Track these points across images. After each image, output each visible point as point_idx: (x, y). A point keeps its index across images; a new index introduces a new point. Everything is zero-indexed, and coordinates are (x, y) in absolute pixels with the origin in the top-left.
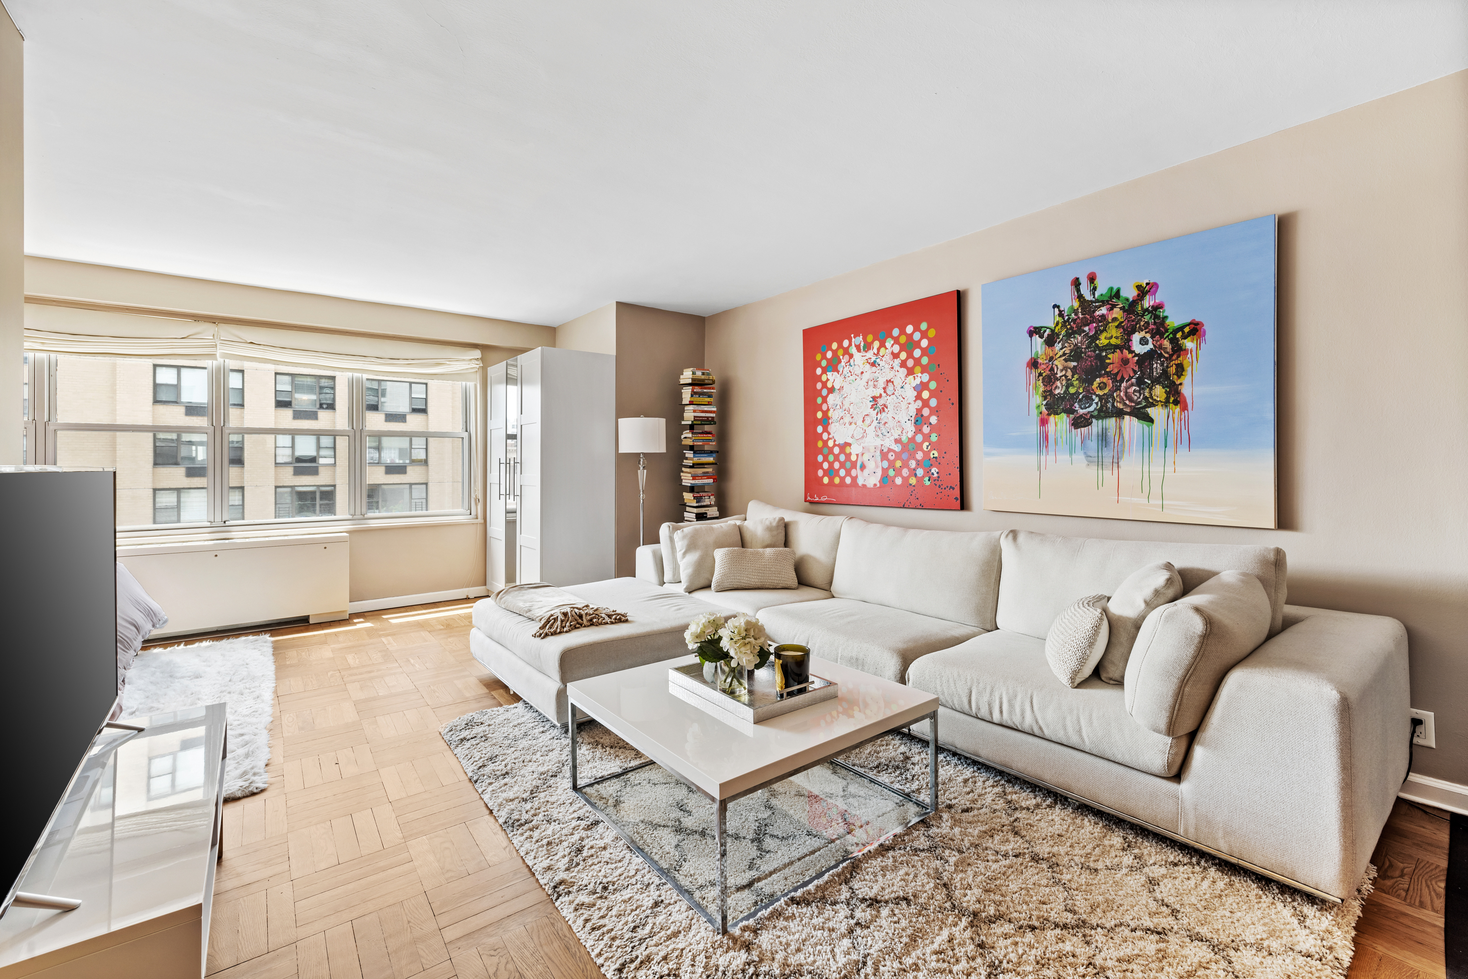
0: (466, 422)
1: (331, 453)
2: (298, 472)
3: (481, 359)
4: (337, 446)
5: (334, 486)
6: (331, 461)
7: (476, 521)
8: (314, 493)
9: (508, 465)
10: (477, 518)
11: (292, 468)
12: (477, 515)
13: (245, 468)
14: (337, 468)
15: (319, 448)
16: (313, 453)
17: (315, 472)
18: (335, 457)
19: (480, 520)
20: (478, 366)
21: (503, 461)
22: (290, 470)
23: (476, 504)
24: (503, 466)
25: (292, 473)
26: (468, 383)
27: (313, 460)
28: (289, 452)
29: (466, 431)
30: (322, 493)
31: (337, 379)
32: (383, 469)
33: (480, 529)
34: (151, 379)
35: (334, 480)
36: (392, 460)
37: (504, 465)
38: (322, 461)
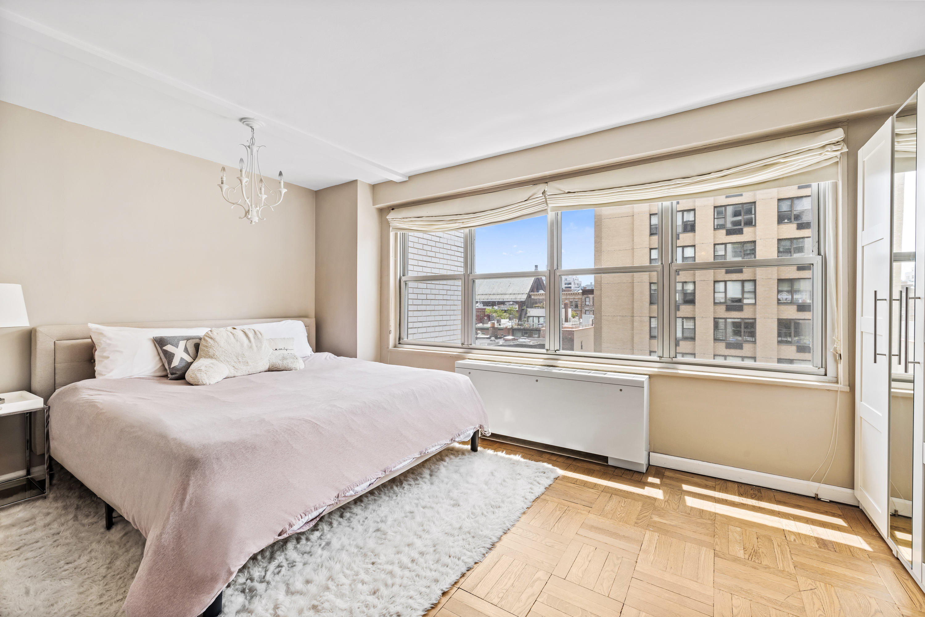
0: (819, 242)
1: (752, 296)
2: (729, 309)
3: (845, 141)
4: (757, 291)
5: (755, 319)
6: (752, 301)
7: (834, 386)
8: (740, 323)
9: (896, 304)
10: (837, 382)
11: (725, 306)
12: (837, 377)
13: (696, 306)
14: (757, 306)
15: (743, 292)
16: (739, 296)
17: (740, 309)
18: (755, 299)
19: (843, 386)
20: (838, 153)
21: (884, 294)
22: (723, 307)
23: (836, 362)
24: (883, 307)
25: (725, 309)
26: (822, 184)
27: (740, 300)
28: (723, 295)
29: (819, 254)
30: (745, 323)
31: (757, 242)
32: (795, 307)
33: (841, 402)
34: (649, 256)
35: (755, 315)
36: (804, 300)
37: (886, 304)
38: (745, 301)
